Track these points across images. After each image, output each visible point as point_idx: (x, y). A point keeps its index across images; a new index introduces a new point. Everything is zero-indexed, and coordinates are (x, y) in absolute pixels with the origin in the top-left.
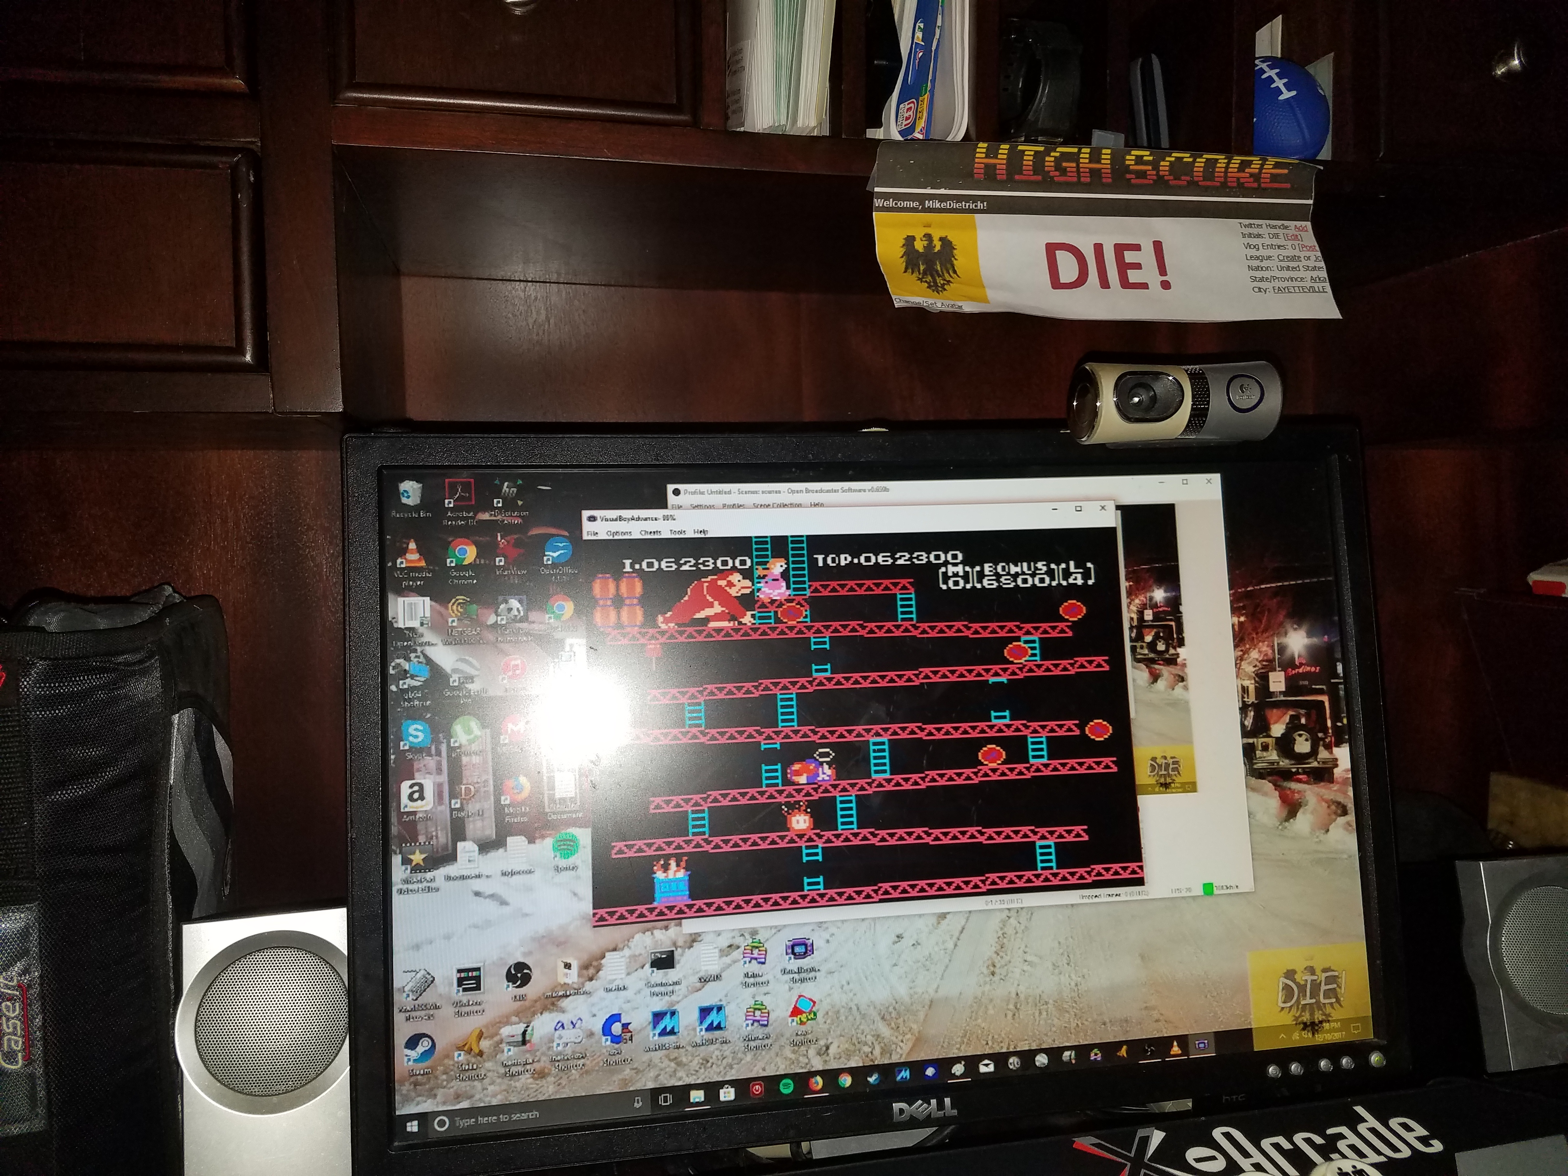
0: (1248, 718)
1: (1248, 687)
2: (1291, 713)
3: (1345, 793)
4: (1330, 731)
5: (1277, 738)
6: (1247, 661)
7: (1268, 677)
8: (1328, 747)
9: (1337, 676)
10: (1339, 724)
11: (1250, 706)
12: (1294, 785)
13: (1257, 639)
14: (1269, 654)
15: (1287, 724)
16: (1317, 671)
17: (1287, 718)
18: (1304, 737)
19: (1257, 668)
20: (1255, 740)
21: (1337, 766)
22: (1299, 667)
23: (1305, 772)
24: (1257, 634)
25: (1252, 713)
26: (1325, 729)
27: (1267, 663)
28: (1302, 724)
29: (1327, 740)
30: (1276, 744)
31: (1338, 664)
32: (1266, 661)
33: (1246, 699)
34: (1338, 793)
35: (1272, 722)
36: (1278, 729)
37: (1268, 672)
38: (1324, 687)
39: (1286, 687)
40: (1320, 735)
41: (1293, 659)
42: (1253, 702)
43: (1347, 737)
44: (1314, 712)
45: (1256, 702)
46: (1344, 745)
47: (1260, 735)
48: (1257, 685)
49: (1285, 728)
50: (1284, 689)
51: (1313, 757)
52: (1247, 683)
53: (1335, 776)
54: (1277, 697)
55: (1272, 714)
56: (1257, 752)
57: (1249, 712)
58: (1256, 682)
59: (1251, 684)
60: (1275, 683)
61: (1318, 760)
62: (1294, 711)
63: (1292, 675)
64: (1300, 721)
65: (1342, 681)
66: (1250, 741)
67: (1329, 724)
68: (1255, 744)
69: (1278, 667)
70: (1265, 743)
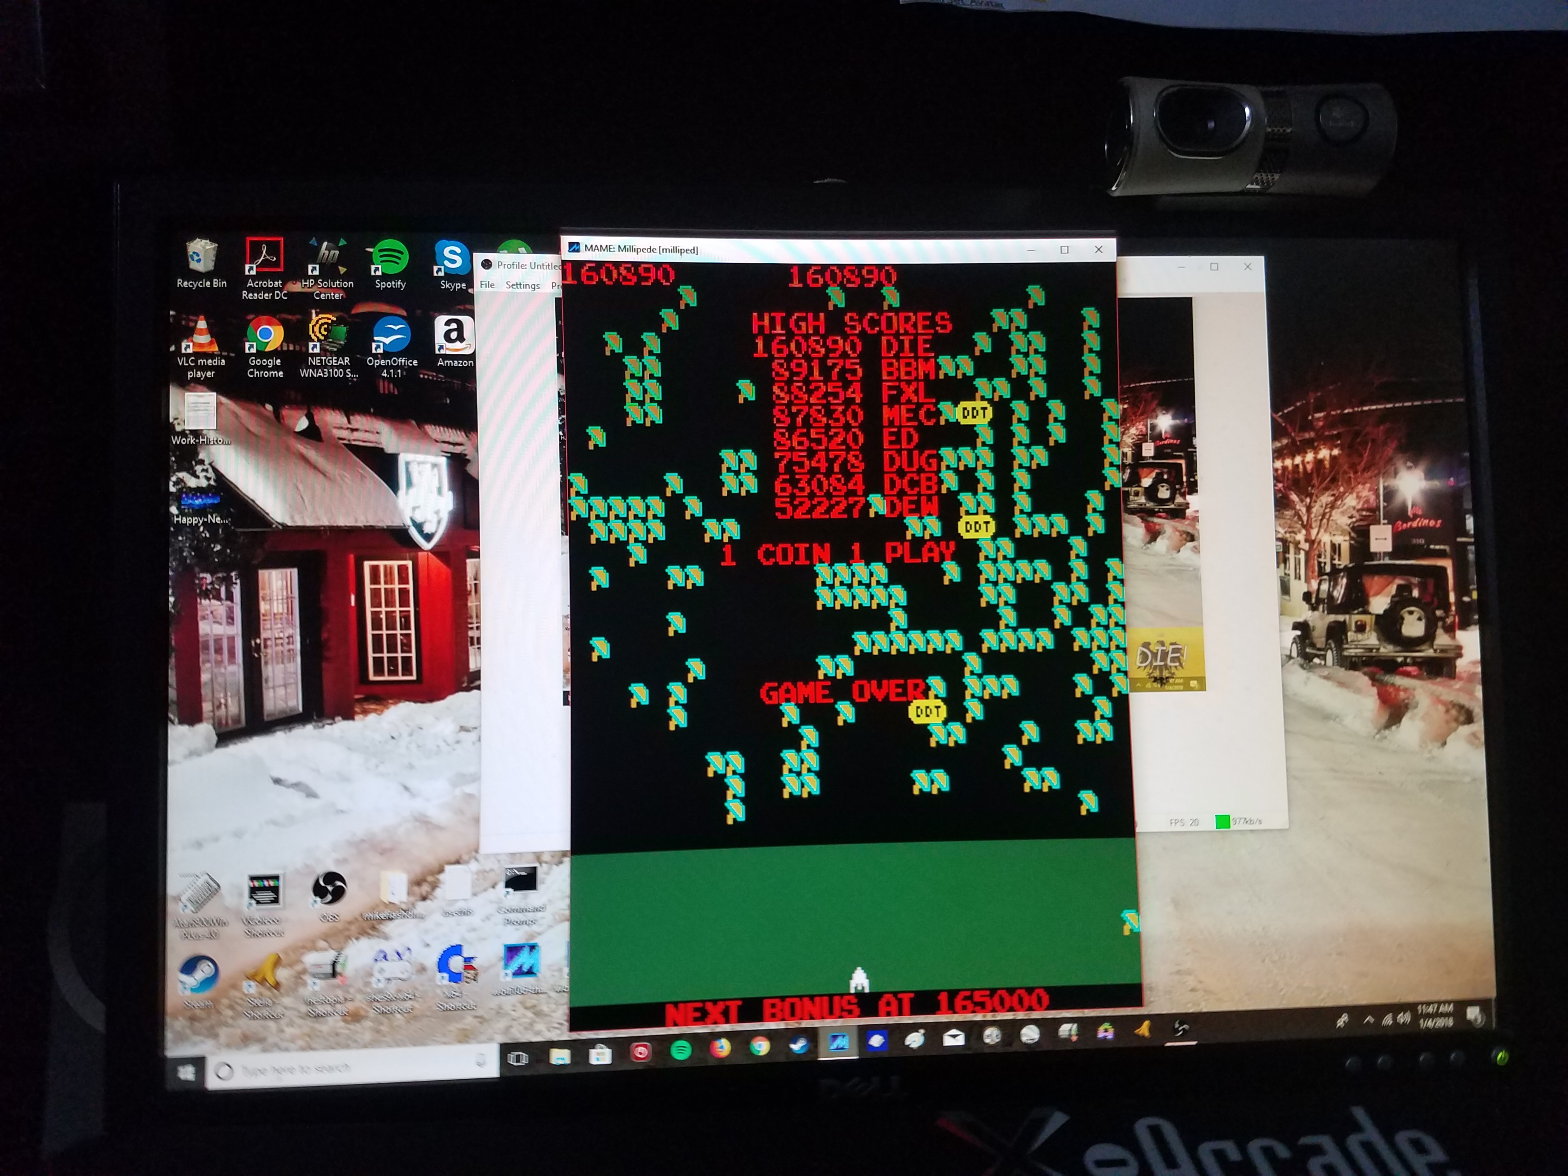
0: (1339, 588)
1: (1340, 545)
3: (1471, 693)
4: (1453, 608)
5: (1377, 616)
6: (1340, 510)
7: (1369, 532)
8: (1450, 630)
9: (1465, 534)
10: (1466, 599)
11: (1340, 571)
12: (1399, 681)
13: (1356, 478)
14: (1371, 501)
15: (1393, 597)
16: (1438, 526)
17: (1393, 589)
18: (1416, 615)
19: (1354, 520)
20: (1347, 617)
21: (1460, 655)
22: (1413, 520)
23: (1415, 662)
24: (1356, 472)
25: (1345, 581)
26: (1446, 606)
27: (1368, 514)
28: (1414, 598)
29: (1449, 621)
30: (1377, 623)
31: (1467, 516)
32: (1368, 510)
33: (1336, 562)
34: (1461, 694)
35: (1372, 593)
36: (1379, 604)
37: (1369, 525)
38: (1447, 548)
39: (1393, 547)
40: (1439, 613)
41: (1404, 508)
42: (1346, 566)
43: (1476, 617)
44: (1431, 582)
45: (1351, 565)
46: (1473, 627)
47: (1354, 610)
48: (1352, 542)
49: (1389, 601)
50: (1390, 549)
51: (1428, 643)
52: (1339, 539)
53: (1457, 670)
54: (1380, 560)
55: (1373, 583)
56: (1349, 634)
57: (1340, 579)
58: (1352, 538)
59: (1345, 540)
60: (1378, 541)
61: (1435, 647)
62: (1403, 579)
63: (1402, 530)
64: (1411, 592)
65: (1472, 540)
66: (1341, 618)
67: (1452, 598)
68: (1347, 622)
69: (1384, 519)
70: (1361, 621)
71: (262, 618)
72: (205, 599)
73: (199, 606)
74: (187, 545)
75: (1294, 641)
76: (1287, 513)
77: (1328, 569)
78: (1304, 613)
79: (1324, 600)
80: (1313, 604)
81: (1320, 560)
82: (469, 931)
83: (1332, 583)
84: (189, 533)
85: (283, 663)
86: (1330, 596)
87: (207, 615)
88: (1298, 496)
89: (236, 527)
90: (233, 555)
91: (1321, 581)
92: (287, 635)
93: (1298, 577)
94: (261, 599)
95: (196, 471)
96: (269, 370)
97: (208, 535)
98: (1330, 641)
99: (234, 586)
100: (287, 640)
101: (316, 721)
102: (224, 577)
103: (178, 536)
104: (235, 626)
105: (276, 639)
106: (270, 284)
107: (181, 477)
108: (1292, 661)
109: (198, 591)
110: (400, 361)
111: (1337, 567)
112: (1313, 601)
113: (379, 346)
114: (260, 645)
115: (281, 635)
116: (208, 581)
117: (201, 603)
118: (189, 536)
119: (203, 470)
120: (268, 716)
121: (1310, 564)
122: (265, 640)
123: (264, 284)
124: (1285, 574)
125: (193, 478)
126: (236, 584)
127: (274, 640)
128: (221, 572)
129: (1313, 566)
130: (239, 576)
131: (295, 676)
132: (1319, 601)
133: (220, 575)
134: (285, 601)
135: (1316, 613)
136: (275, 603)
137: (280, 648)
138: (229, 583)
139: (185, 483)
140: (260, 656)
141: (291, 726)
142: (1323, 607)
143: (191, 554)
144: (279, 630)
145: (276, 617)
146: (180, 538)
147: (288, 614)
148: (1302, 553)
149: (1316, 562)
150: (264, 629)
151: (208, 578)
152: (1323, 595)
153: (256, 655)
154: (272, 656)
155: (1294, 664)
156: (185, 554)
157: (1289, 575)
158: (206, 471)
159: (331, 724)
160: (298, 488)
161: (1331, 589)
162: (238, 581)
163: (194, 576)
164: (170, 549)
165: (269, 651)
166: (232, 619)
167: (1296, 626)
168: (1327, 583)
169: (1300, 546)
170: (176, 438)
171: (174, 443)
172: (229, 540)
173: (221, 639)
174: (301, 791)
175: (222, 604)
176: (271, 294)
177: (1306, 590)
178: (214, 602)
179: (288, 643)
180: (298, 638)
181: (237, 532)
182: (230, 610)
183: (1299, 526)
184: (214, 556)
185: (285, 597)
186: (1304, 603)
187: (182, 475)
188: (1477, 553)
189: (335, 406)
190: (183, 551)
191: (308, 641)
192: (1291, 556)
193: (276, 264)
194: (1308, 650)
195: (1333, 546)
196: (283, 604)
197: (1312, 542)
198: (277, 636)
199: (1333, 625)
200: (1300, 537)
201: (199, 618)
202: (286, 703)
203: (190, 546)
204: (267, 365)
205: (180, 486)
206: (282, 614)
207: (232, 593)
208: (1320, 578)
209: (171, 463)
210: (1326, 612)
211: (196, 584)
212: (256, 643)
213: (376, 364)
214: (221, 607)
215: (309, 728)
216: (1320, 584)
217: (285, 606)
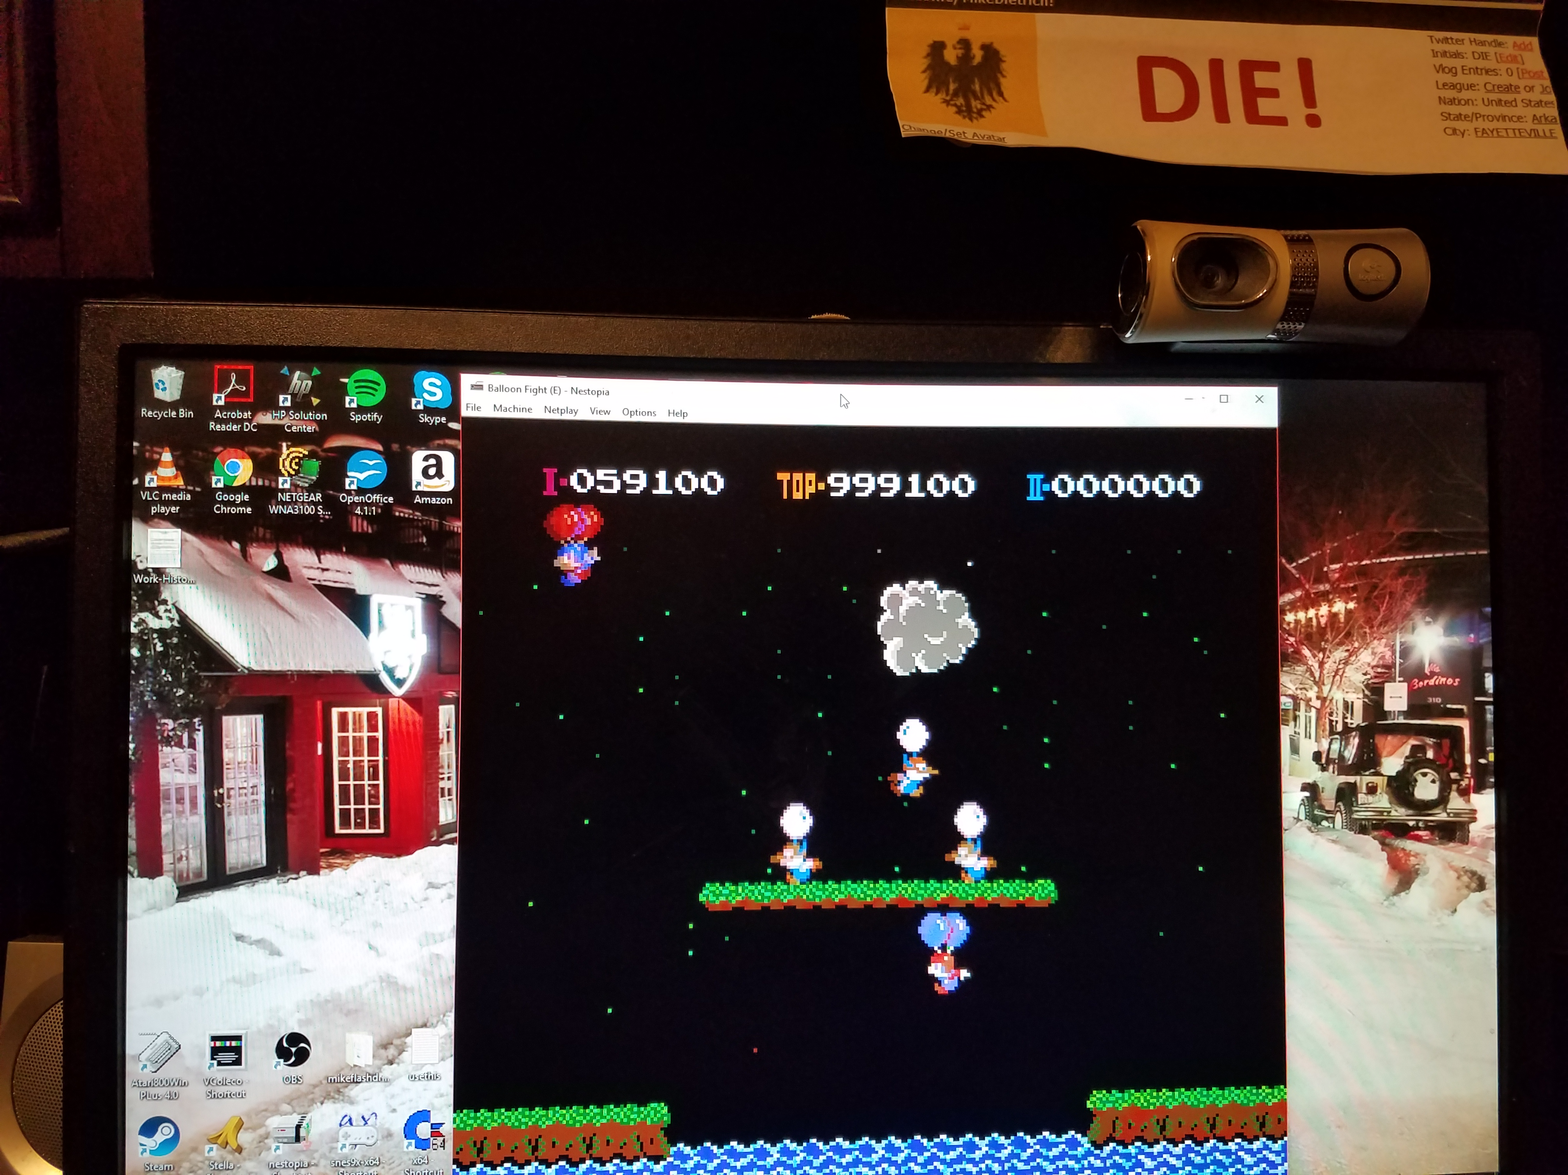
0: (1350, 747)
1: (1352, 703)
2: (1413, 742)
3: (1484, 860)
4: (1469, 770)
5: (1390, 777)
6: (1354, 666)
7: (1383, 689)
8: (1465, 793)
9: (1484, 693)
10: (1482, 761)
11: (1353, 729)
12: (1410, 845)
13: (1371, 634)
14: (1387, 657)
15: (1407, 757)
16: (1456, 684)
17: (1406, 750)
18: (1430, 777)
19: (1369, 676)
20: (1358, 778)
21: (1474, 820)
22: (1430, 678)
23: (1428, 827)
24: (1371, 627)
25: (1357, 740)
26: (1461, 769)
27: (1383, 670)
28: (1429, 759)
29: (1464, 783)
30: (1389, 784)
31: (1486, 675)
32: (1383, 667)
33: (1348, 721)
34: (1474, 859)
35: (1384, 753)
36: (1392, 765)
37: (1383, 683)
38: (1464, 707)
39: (1409, 706)
41: (1421, 666)
42: (1358, 725)
43: (1492, 780)
44: (1446, 742)
45: (1363, 724)
46: (1488, 791)
47: (1366, 771)
48: (1366, 700)
49: (1402, 763)
50: (1405, 708)
51: (1442, 807)
52: (1351, 697)
53: (1470, 835)
54: (1394, 719)
55: (1385, 743)
56: (1360, 796)
57: (1352, 739)
58: (1365, 696)
59: (1358, 698)
60: (1392, 699)
61: (1448, 811)
62: (1417, 740)
63: (1419, 688)
64: (1426, 753)
65: (1491, 699)
66: (1351, 779)
67: (1468, 760)
68: (1358, 784)
69: (1399, 677)
70: (1373, 783)
71: (225, 767)
72: (166, 746)
73: (160, 754)
74: (149, 689)
75: (1303, 803)
76: (1297, 668)
77: (1340, 728)
78: (1314, 774)
79: (1335, 759)
80: (1322, 765)
81: (1331, 718)
82: (436, 1097)
83: (1343, 743)
84: (150, 676)
85: (246, 814)
86: (1341, 757)
87: (169, 763)
88: (1310, 651)
89: (200, 670)
90: (196, 700)
91: (1332, 740)
92: (251, 785)
93: (1308, 736)
94: (224, 747)
95: (158, 612)
96: (237, 506)
97: (170, 679)
98: (1340, 803)
99: (197, 732)
100: (251, 790)
101: (280, 876)
102: (186, 723)
103: (139, 680)
104: (197, 775)
105: (240, 788)
106: (239, 415)
107: (143, 618)
108: (1299, 823)
109: (159, 738)
110: (374, 497)
111: (1349, 726)
112: (1323, 761)
113: (352, 482)
114: (223, 795)
115: (245, 785)
116: (170, 727)
117: (162, 750)
118: (151, 679)
119: (166, 611)
120: (231, 869)
121: (1321, 723)
122: (229, 790)
123: (233, 415)
124: (1295, 732)
125: (156, 619)
126: (199, 730)
127: (237, 789)
128: (184, 718)
129: (1324, 725)
130: (202, 722)
131: (258, 827)
132: (1329, 761)
133: (183, 721)
134: (250, 749)
135: (1325, 773)
136: (240, 750)
137: (244, 798)
138: (191, 728)
139: (147, 624)
140: (223, 807)
141: (254, 880)
142: (1334, 768)
143: (152, 699)
144: (243, 780)
145: (240, 765)
146: (141, 682)
147: (252, 762)
148: (1313, 710)
149: (1327, 721)
150: (227, 778)
151: (170, 724)
152: (1334, 755)
153: (219, 806)
154: (235, 806)
155: (1301, 826)
156: (146, 699)
157: (1299, 734)
158: (170, 611)
159: (296, 879)
160: (265, 631)
161: (1342, 749)
162: (201, 728)
163: (155, 721)
164: (131, 693)
165: (232, 801)
166: (195, 767)
167: (1305, 787)
168: (1339, 742)
169: (1311, 703)
170: (138, 576)
171: (136, 581)
172: (192, 684)
173: (182, 788)
174: (264, 948)
175: (184, 752)
176: (239, 426)
177: (1316, 750)
178: (176, 749)
179: (253, 794)
180: (262, 789)
181: (200, 676)
182: (193, 758)
183: (1311, 683)
184: (177, 701)
185: (249, 745)
186: (1314, 763)
187: (143, 615)
188: (1496, 713)
189: (307, 543)
190: (145, 696)
191: (272, 792)
192: (1302, 714)
193: (246, 394)
194: (1316, 812)
195: (1346, 703)
196: (247, 752)
197: (1324, 700)
198: (241, 786)
199: (1343, 786)
200: (1312, 694)
201: (160, 766)
202: (249, 856)
203: (151, 691)
204: (235, 500)
205: (142, 627)
206: (245, 762)
207: (195, 740)
208: (1331, 737)
209: (132, 602)
210: (1336, 773)
211: (157, 730)
212: (218, 793)
213: (349, 501)
214: (183, 755)
215: (274, 881)
216: (1330, 744)
217: (250, 754)
